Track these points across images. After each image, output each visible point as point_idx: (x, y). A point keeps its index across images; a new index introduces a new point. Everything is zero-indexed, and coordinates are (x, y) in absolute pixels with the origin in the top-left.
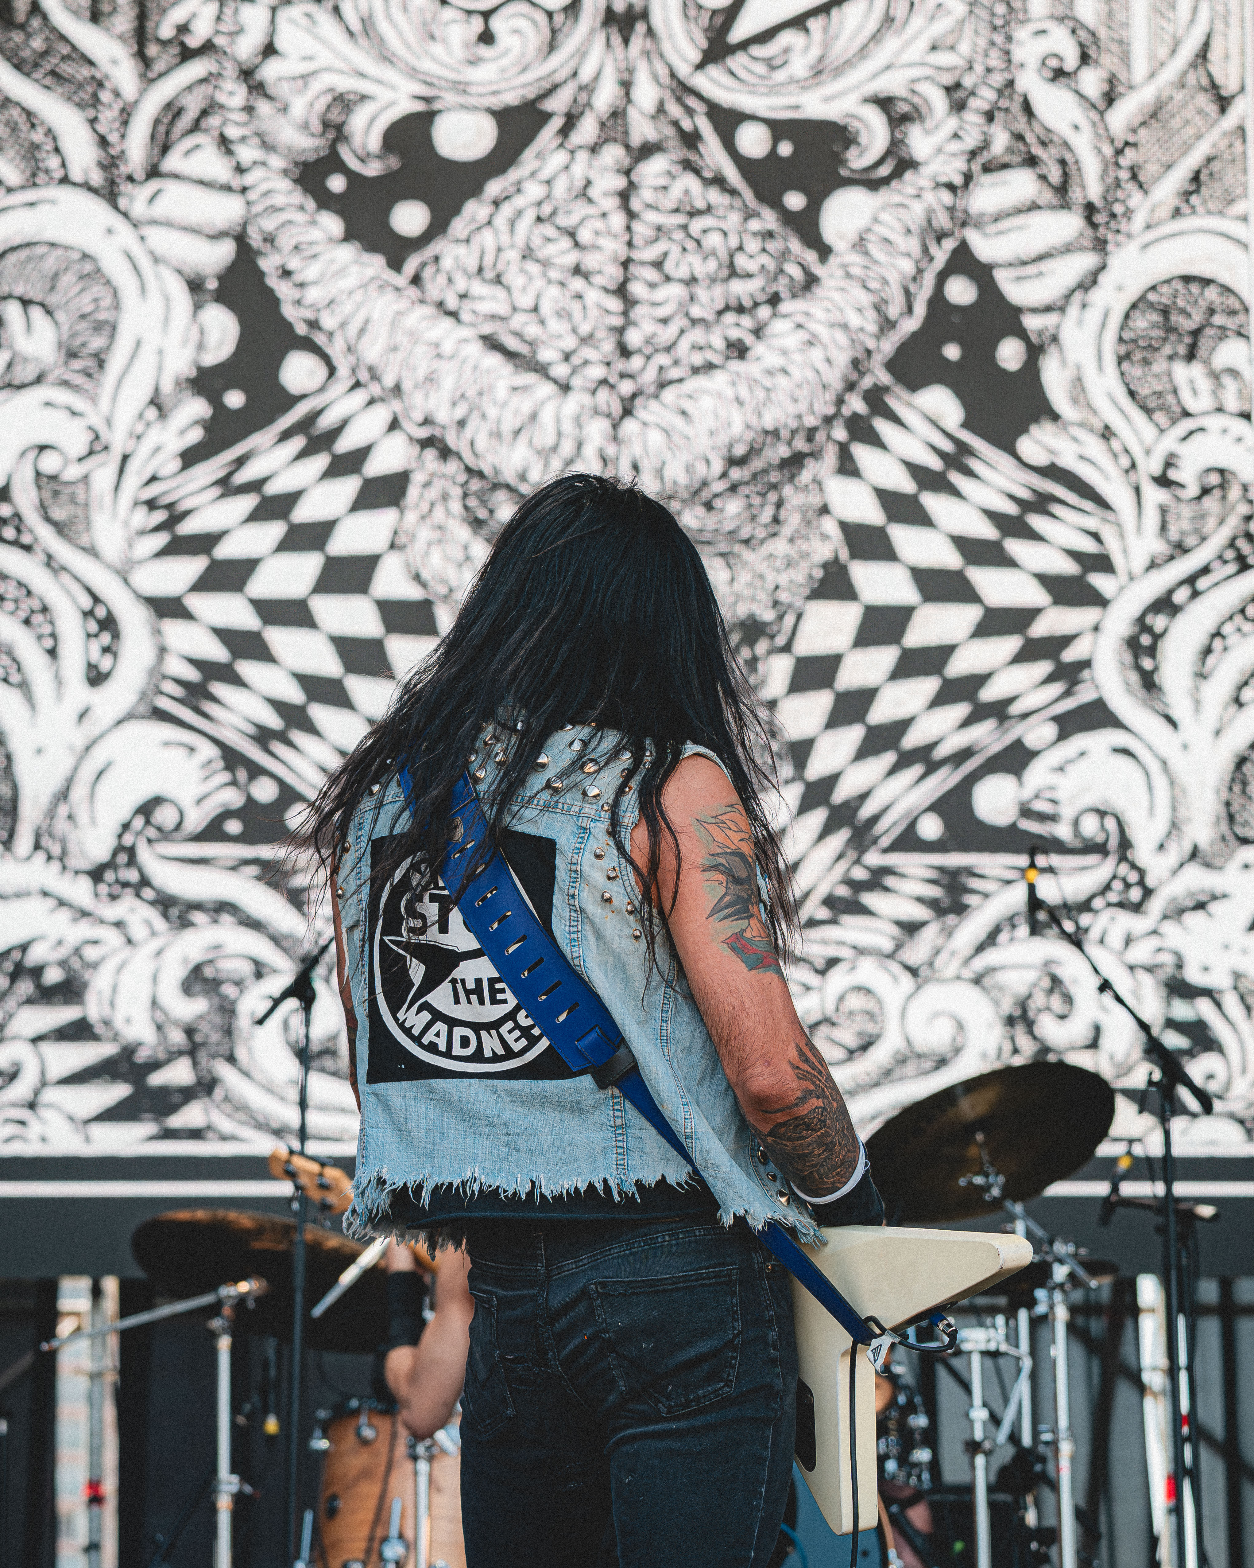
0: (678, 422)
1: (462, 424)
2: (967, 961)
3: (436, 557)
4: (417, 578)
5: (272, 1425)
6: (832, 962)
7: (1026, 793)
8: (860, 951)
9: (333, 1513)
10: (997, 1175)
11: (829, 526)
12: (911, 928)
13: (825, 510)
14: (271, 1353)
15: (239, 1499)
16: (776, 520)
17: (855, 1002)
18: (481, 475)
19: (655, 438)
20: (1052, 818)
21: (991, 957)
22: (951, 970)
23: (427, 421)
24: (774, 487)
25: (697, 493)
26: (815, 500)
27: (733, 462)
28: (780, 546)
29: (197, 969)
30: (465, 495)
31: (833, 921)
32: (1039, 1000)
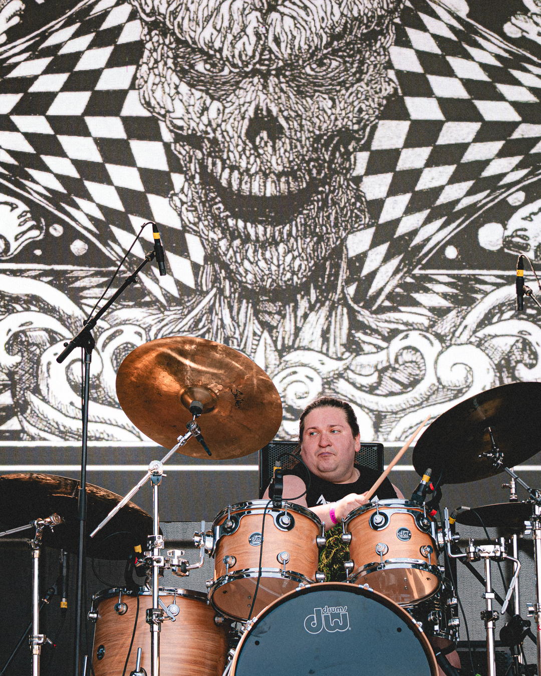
0: (302, 13)
1: (174, 14)
2: (475, 332)
3: (159, 93)
4: (148, 104)
5: (64, 604)
6: (394, 333)
7: (509, 233)
8: (410, 326)
9: (101, 656)
10: (500, 452)
11: (391, 74)
12: (440, 313)
13: (389, 65)
14: (64, 560)
15: (44, 647)
16: (360, 71)
17: (407, 356)
18: (185, 43)
19: (288, 22)
20: (525, 248)
21: (489, 330)
22: (464, 338)
23: (153, 12)
24: (359, 51)
25: (313, 55)
26: (383, 59)
27: (334, 37)
28: (362, 87)
29: (16, 336)
30: (176, 57)
31: (394, 309)
32: (517, 355)
